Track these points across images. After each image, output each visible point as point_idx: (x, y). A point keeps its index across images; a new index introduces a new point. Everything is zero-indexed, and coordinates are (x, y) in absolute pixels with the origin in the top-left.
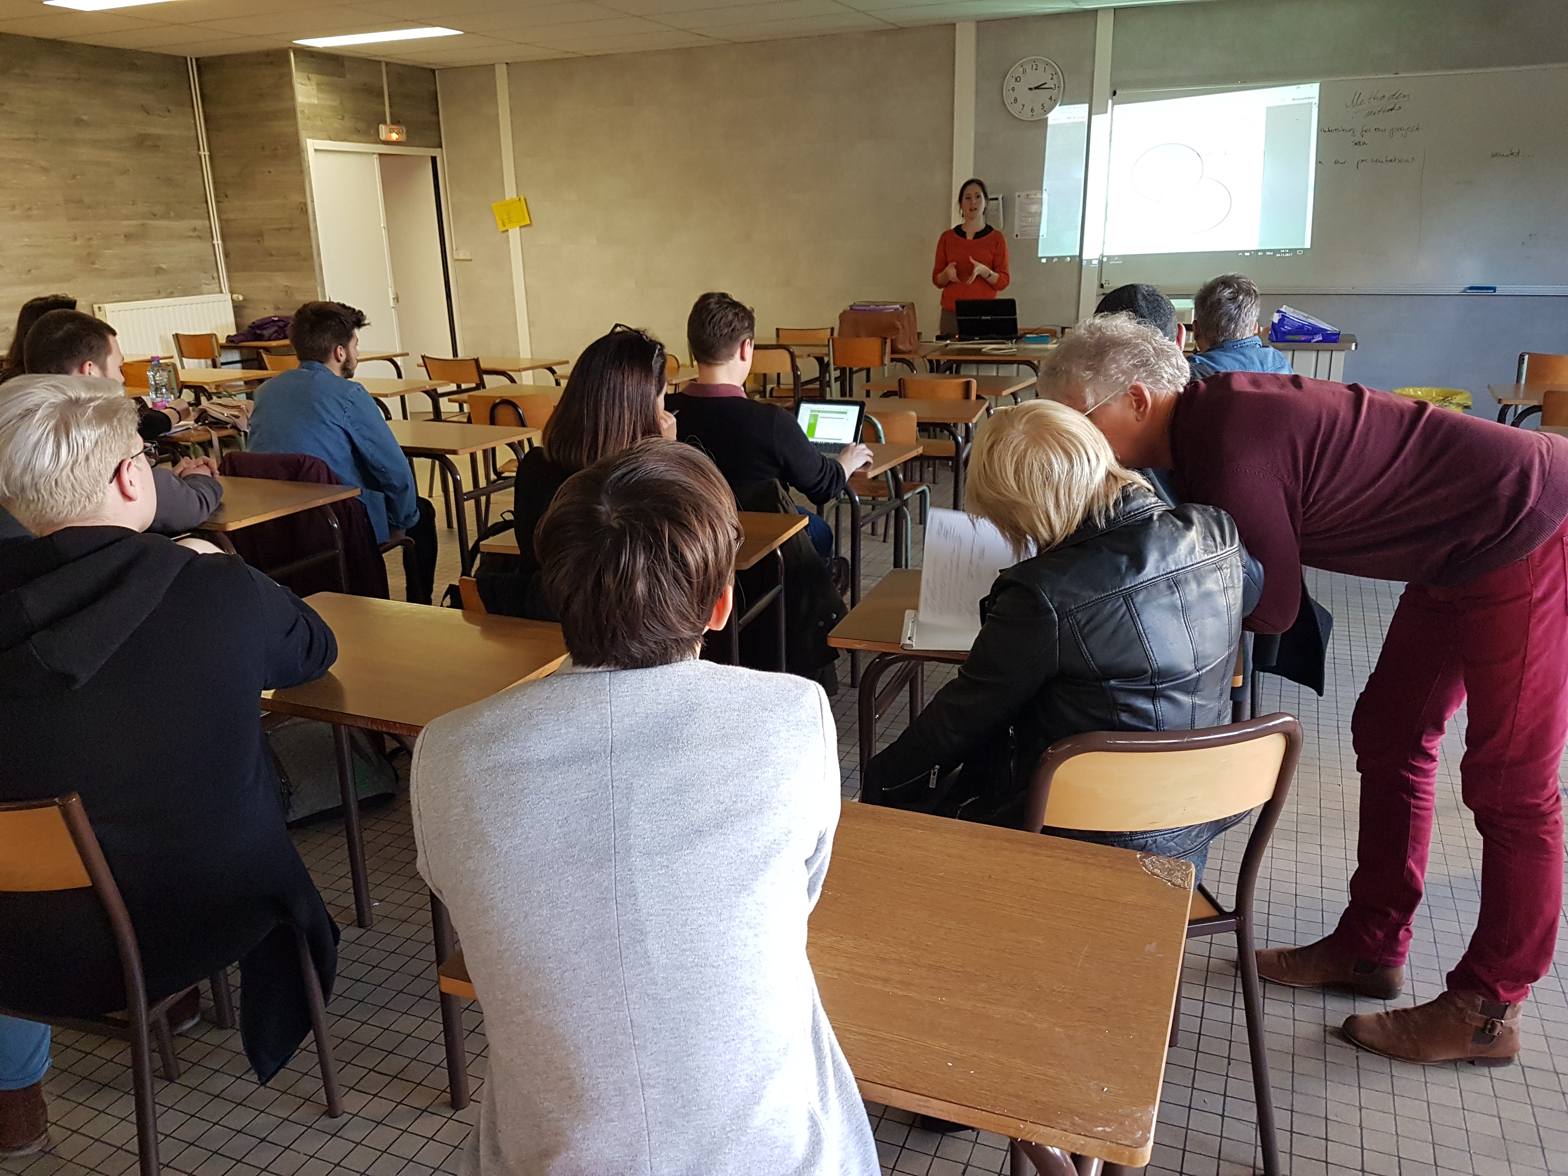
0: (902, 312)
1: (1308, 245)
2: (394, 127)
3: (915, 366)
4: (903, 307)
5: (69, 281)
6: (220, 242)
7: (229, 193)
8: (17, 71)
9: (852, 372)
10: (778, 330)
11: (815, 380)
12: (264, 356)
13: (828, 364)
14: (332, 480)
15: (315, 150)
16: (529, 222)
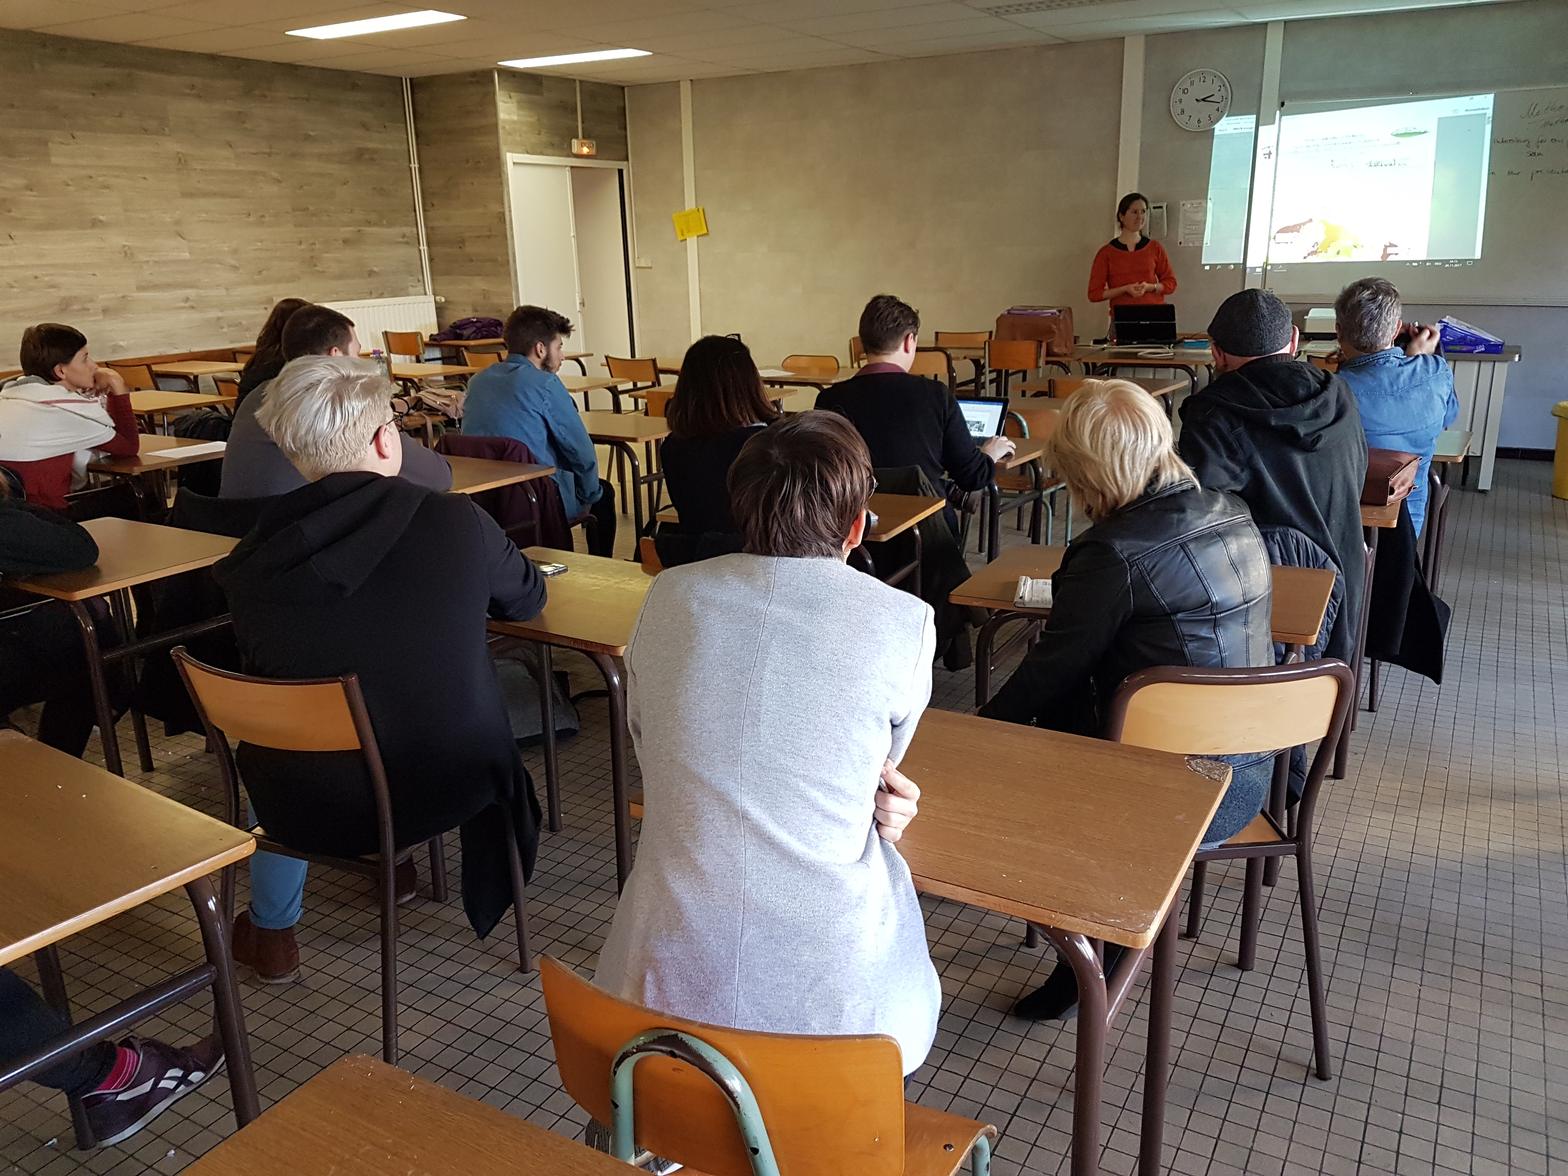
0: (1059, 316)
1: (1478, 256)
2: (585, 141)
3: (1071, 370)
4: (1060, 311)
5: (294, 281)
6: (426, 248)
7: (435, 202)
8: (257, 92)
9: (1007, 374)
10: (937, 333)
11: (971, 381)
12: (465, 353)
13: (984, 366)
14: (531, 460)
15: (514, 163)
16: (705, 231)
